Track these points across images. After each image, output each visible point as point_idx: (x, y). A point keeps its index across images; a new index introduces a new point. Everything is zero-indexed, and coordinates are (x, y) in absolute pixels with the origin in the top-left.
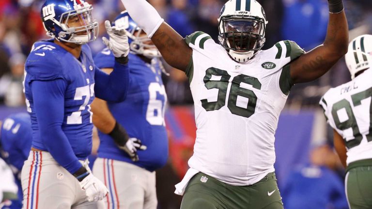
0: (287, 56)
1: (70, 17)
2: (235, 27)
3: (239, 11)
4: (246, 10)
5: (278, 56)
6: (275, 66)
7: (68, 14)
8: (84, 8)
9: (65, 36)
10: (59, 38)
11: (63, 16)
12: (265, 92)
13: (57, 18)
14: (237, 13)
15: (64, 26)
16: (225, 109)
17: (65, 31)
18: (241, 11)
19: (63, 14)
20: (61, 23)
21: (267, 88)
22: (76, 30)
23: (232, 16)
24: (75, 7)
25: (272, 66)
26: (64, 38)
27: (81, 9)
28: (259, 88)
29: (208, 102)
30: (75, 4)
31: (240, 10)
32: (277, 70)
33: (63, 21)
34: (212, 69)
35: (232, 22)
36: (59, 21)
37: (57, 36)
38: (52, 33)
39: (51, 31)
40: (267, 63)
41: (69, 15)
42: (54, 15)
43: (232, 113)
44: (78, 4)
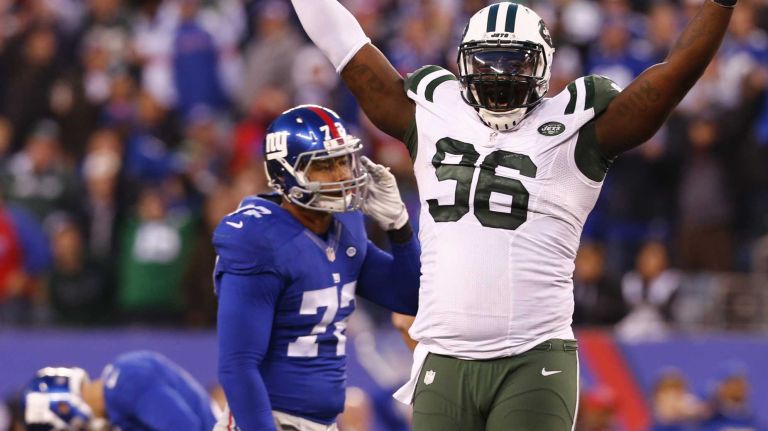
0: (586, 108)
1: (314, 162)
2: (488, 62)
3: (493, 33)
4: (506, 30)
5: (570, 109)
6: (563, 128)
7: (310, 156)
8: (344, 148)
9: (302, 196)
10: (290, 196)
11: (302, 157)
12: (544, 182)
13: (290, 159)
14: (489, 36)
15: (301, 177)
16: (470, 218)
17: (303, 188)
18: (496, 32)
19: (301, 155)
20: (297, 170)
21: (549, 172)
22: (322, 187)
23: (480, 42)
24: (326, 144)
25: (558, 128)
26: (300, 200)
27: (338, 150)
28: (533, 175)
29: (440, 204)
30: (328, 137)
31: (494, 30)
32: (568, 136)
33: (301, 167)
34: (447, 140)
35: (480, 55)
36: (293, 166)
37: (287, 192)
38: (279, 186)
39: (277, 182)
40: (547, 124)
41: (313, 158)
42: (285, 153)
43: (484, 225)
44: (333, 138)
